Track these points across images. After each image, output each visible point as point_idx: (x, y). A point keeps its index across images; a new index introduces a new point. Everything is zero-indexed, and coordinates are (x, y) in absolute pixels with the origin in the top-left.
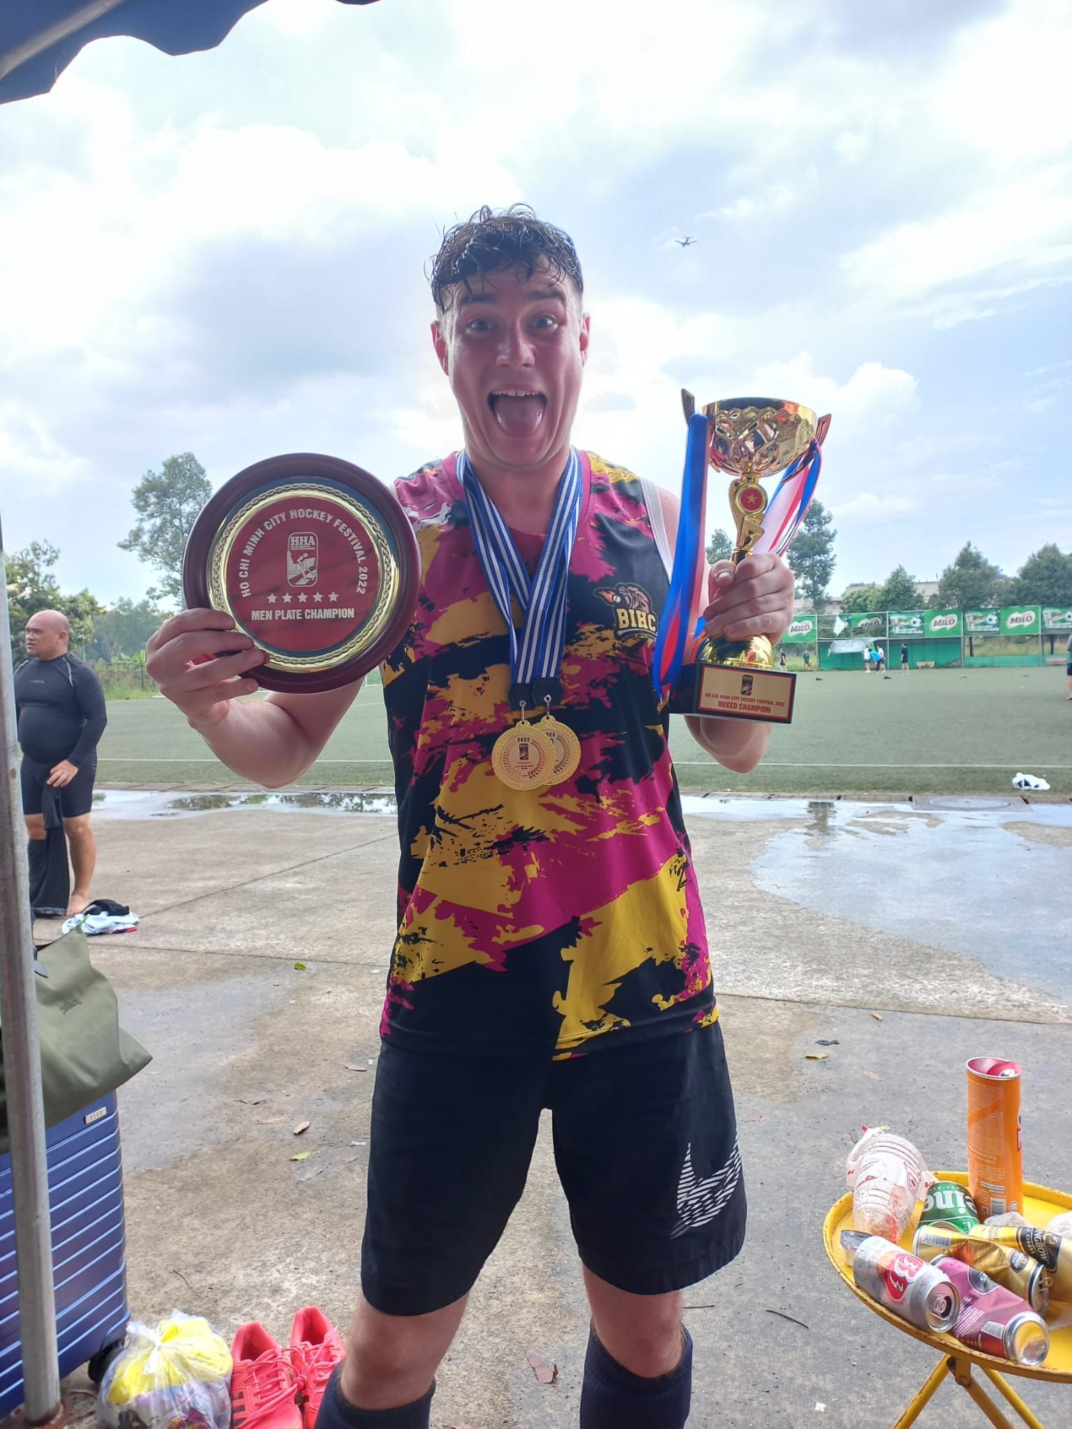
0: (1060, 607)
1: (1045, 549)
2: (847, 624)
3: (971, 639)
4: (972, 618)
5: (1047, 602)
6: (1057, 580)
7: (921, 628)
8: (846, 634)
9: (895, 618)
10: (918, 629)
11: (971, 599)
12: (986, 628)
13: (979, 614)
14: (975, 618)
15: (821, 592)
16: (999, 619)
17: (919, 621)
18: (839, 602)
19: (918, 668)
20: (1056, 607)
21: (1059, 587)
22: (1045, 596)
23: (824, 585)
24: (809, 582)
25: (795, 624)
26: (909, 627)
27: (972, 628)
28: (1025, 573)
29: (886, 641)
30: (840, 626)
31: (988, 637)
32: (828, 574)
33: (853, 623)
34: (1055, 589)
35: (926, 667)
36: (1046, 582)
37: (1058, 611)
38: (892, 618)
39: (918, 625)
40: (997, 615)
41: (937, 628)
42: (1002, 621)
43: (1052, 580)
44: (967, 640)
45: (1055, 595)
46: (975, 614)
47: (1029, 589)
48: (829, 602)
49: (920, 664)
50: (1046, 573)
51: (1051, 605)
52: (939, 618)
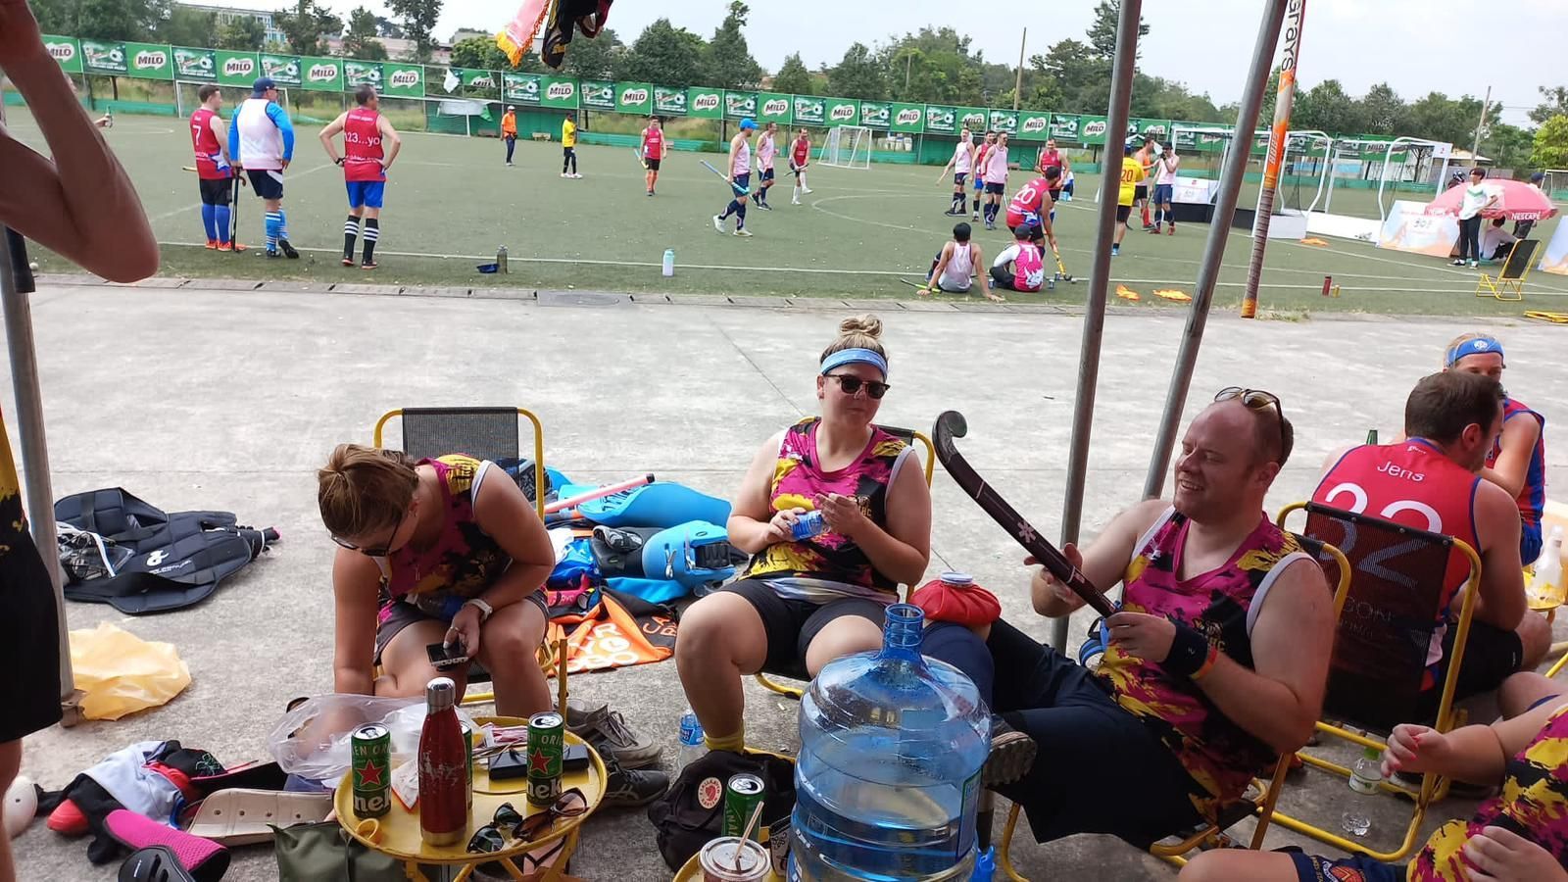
0: (670, 88)
1: (659, 22)
2: (458, 80)
3: (586, 112)
4: (588, 90)
5: (658, 82)
6: (668, 59)
7: (537, 94)
8: (457, 93)
9: (510, 79)
10: (534, 95)
11: (586, 68)
12: (601, 102)
13: (595, 86)
14: (591, 89)
15: (428, 35)
16: (614, 94)
17: (535, 86)
18: (448, 49)
19: (533, 139)
20: (666, 88)
21: (670, 67)
22: (657, 75)
23: (430, 27)
24: (413, 21)
25: (398, 73)
26: (525, 91)
27: (588, 100)
28: (640, 46)
29: (501, 104)
30: (451, 82)
31: (602, 111)
32: (434, 14)
33: (464, 80)
34: (666, 68)
35: (543, 139)
36: (658, 59)
37: (668, 92)
38: (507, 79)
39: (534, 90)
40: (612, 89)
41: (554, 96)
42: (616, 97)
43: (664, 58)
44: (583, 112)
45: (665, 73)
46: (591, 85)
47: (642, 63)
48: (437, 47)
49: (536, 135)
50: (659, 49)
51: (661, 85)
52: (555, 85)
